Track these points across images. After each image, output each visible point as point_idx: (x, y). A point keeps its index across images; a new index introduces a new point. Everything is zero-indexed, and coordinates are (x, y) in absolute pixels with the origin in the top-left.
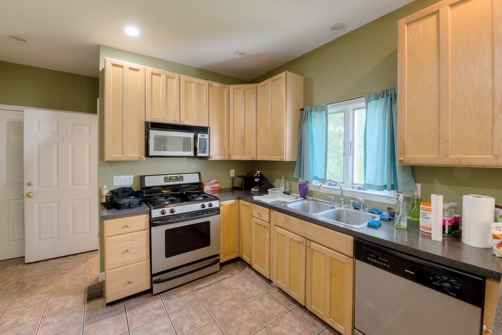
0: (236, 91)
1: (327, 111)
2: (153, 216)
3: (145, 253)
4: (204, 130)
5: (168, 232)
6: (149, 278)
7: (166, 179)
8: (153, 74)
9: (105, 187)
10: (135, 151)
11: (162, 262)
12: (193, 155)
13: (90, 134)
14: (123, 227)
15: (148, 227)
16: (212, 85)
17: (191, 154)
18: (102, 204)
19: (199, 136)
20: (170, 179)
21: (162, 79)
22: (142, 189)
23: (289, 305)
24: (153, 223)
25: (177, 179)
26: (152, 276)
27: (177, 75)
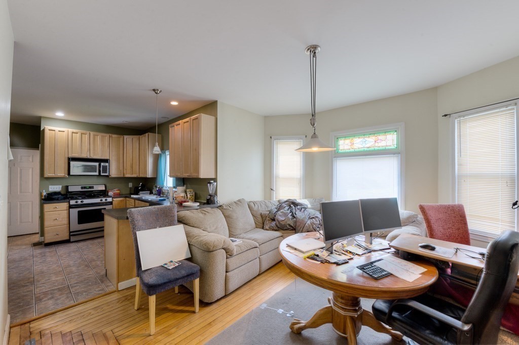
0: (128, 139)
2: (71, 204)
3: (66, 221)
4: (106, 161)
5: (79, 212)
6: (68, 234)
7: (82, 188)
8: (73, 133)
9: (44, 191)
10: (62, 173)
11: (75, 226)
12: (98, 174)
13: (33, 162)
14: (54, 208)
15: (68, 208)
16: (112, 136)
17: (97, 173)
18: (43, 199)
19: (102, 164)
20: (85, 188)
21: (78, 135)
22: (67, 192)
24: (71, 207)
25: (90, 187)
26: (70, 232)
27: (88, 132)
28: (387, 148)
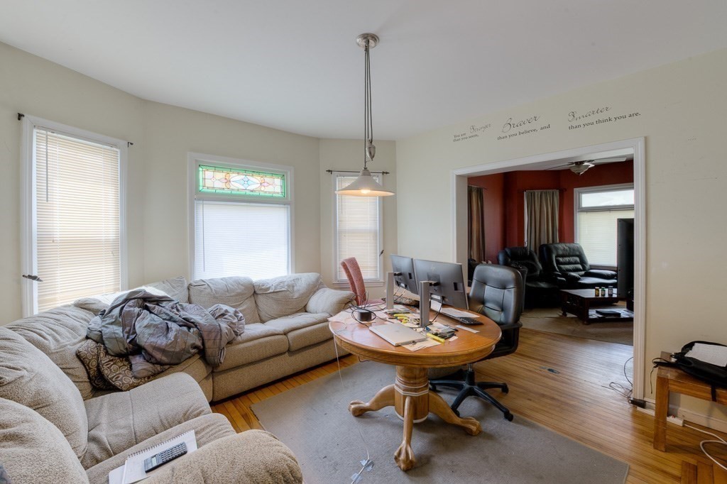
28: (274, 195)
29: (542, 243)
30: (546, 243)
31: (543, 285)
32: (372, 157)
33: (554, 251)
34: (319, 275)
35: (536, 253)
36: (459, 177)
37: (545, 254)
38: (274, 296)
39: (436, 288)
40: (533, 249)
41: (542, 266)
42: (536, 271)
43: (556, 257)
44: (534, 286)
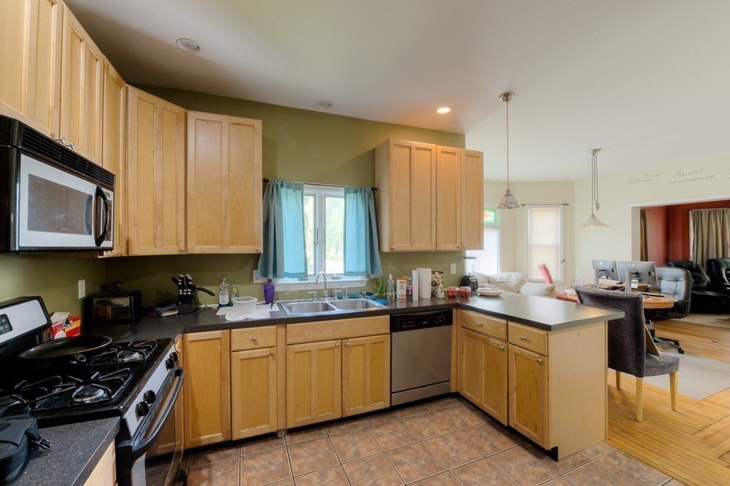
1: (302, 192)
4: (109, 180)
12: (94, 243)
23: (320, 434)
29: (710, 258)
30: (715, 258)
31: (710, 293)
32: (597, 208)
33: (724, 265)
34: (521, 274)
35: (703, 267)
36: (634, 209)
37: (714, 267)
38: (501, 284)
39: (635, 275)
40: (699, 263)
41: (710, 278)
42: (703, 282)
43: (726, 270)
44: (701, 294)
